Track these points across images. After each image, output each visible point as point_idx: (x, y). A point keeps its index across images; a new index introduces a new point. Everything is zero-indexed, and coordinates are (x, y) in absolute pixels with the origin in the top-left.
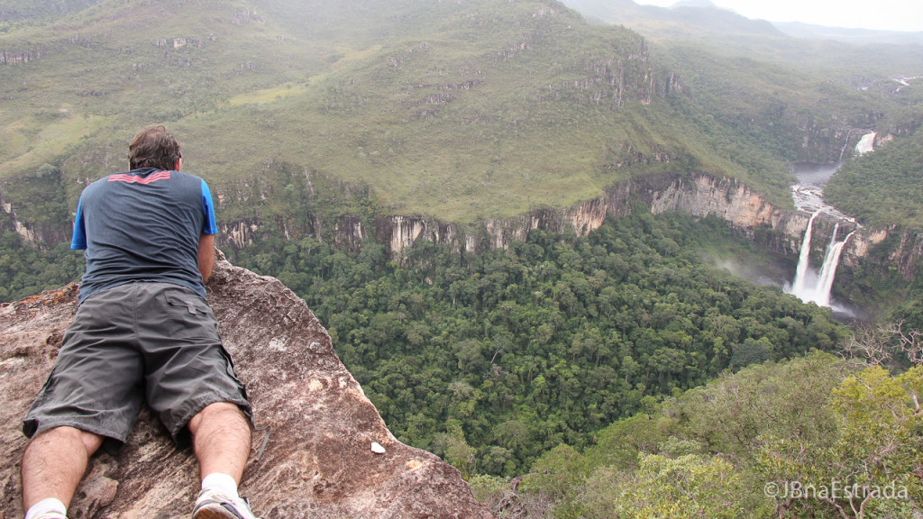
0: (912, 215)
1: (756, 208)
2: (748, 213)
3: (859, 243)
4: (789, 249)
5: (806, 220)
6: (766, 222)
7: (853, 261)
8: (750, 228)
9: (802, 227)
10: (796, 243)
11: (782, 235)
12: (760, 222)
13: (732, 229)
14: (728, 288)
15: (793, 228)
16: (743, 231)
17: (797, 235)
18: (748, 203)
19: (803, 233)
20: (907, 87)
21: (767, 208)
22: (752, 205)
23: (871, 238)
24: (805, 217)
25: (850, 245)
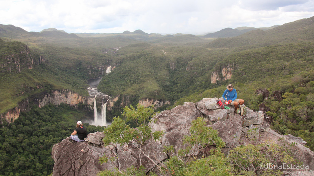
0: (124, 91)
1: (77, 98)
2: (74, 100)
3: (111, 103)
4: (90, 109)
5: (93, 99)
6: (81, 102)
7: (110, 108)
8: (76, 105)
9: (93, 101)
10: (92, 107)
11: (87, 105)
12: (79, 102)
13: (70, 107)
14: (70, 128)
15: (90, 102)
16: (74, 107)
17: (92, 104)
18: (73, 97)
19: (93, 103)
20: (118, 51)
21: (80, 97)
22: (75, 97)
23: (114, 100)
24: (93, 98)
25: (108, 104)
